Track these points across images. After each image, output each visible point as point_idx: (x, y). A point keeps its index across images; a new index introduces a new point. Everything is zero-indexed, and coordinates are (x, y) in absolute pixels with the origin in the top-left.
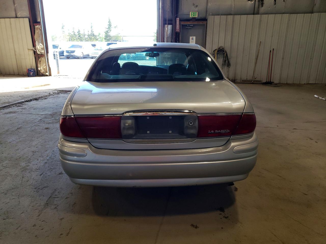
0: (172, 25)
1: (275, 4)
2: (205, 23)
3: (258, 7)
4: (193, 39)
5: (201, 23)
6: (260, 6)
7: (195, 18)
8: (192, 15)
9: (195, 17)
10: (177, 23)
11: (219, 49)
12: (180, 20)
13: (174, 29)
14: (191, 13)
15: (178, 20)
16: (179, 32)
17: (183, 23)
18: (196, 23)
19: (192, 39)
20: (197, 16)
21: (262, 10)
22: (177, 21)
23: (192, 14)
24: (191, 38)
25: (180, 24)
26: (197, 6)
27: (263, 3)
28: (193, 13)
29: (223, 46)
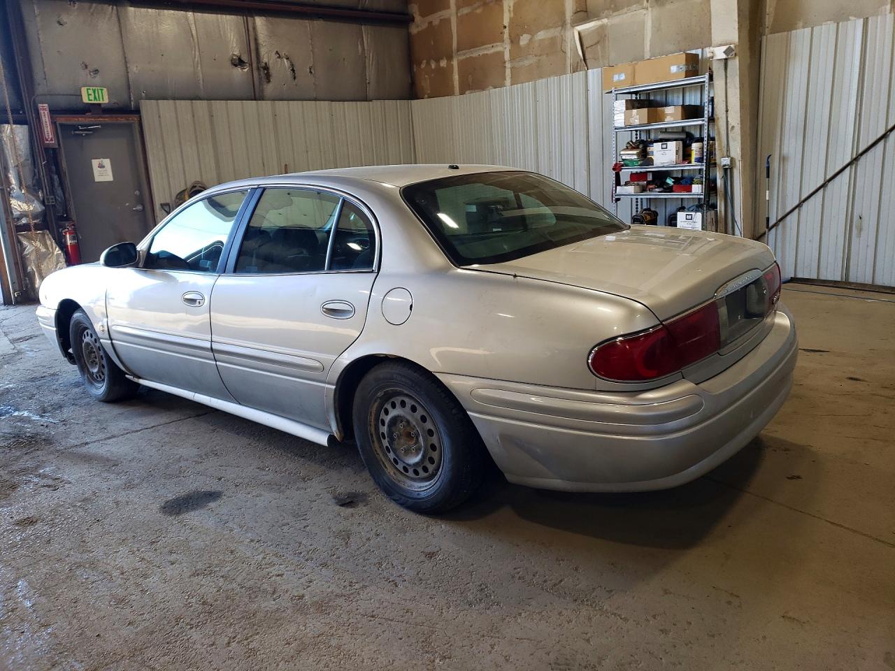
0: (26, 127)
1: (295, 78)
2: (132, 120)
3: (261, 84)
4: (104, 167)
5: (122, 120)
6: (264, 80)
7: (99, 105)
8: (92, 97)
9: (101, 102)
10: (44, 119)
11: (191, 189)
12: (54, 112)
13: (35, 136)
14: (84, 90)
15: (45, 109)
16: (57, 147)
17: (62, 120)
18: (107, 119)
19: (101, 166)
20: (106, 101)
21: (269, 89)
22: (43, 114)
23: (89, 95)
24: (95, 163)
25: (54, 123)
26: (96, 71)
27: (268, 73)
28: (90, 92)
29: (197, 180)
